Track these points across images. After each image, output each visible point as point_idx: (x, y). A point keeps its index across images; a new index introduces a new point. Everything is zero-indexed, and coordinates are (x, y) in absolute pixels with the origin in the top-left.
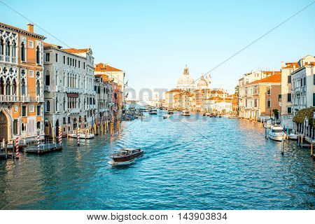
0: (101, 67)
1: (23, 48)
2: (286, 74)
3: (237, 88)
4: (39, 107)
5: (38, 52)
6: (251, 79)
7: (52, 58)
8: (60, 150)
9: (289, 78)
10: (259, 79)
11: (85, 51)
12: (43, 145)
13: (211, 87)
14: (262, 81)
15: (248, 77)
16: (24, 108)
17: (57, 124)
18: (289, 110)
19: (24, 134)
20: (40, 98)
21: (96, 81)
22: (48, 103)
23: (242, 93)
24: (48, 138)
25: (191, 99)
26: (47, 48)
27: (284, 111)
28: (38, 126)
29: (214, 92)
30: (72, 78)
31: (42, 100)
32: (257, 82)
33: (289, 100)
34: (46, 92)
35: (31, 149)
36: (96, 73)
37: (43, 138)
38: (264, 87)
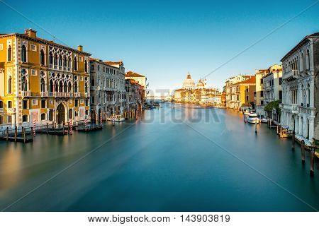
0: (130, 74)
1: (75, 62)
2: (259, 78)
3: (225, 87)
4: (87, 101)
5: (86, 64)
6: (234, 81)
7: (96, 68)
8: (100, 129)
9: (262, 80)
10: (240, 81)
11: (118, 63)
12: (89, 125)
13: (206, 87)
14: (243, 82)
15: (232, 80)
16: (76, 101)
17: (100, 112)
18: (262, 102)
19: (77, 118)
20: (87, 94)
21: (127, 83)
22: (93, 98)
23: (228, 91)
24: (93, 121)
25: (192, 95)
26: (92, 61)
27: (258, 103)
28: (86, 113)
29: (208, 90)
30: (109, 81)
31: (89, 95)
32: (239, 83)
33: (262, 95)
34: (92, 91)
35: (81, 128)
36: (126, 78)
37: (90, 121)
38: (243, 87)
